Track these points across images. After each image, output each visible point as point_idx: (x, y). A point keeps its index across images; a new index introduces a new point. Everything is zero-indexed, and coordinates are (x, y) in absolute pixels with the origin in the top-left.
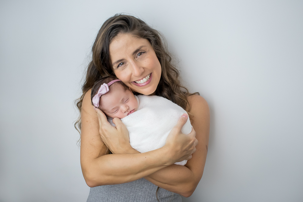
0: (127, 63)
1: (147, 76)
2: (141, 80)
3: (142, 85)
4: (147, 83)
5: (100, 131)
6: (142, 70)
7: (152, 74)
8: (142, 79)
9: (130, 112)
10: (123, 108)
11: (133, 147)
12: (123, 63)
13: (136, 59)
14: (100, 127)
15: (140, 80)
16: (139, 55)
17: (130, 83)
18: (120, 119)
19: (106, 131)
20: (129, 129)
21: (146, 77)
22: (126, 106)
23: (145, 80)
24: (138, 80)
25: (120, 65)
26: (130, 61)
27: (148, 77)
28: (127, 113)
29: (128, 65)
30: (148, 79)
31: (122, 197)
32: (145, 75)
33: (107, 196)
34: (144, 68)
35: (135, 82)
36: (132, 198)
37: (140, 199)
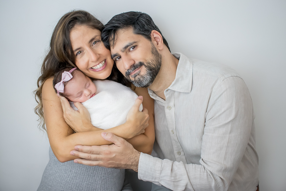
0: (84, 51)
1: (102, 61)
2: (98, 66)
3: (99, 70)
4: (103, 68)
5: (64, 116)
6: (98, 56)
7: (107, 60)
8: (98, 64)
9: (92, 95)
10: (86, 92)
11: (94, 126)
12: (81, 52)
13: (92, 47)
14: (64, 112)
15: (96, 65)
16: (94, 44)
17: (87, 70)
18: (81, 103)
19: (70, 115)
20: (90, 111)
21: (102, 63)
22: (89, 90)
23: (101, 65)
24: (95, 66)
25: (78, 54)
26: (87, 49)
27: (104, 62)
28: (90, 96)
29: (85, 53)
30: (104, 65)
31: (84, 168)
32: (101, 60)
33: (71, 168)
34: (99, 54)
35: (91, 68)
36: (92, 168)
37: (99, 169)
